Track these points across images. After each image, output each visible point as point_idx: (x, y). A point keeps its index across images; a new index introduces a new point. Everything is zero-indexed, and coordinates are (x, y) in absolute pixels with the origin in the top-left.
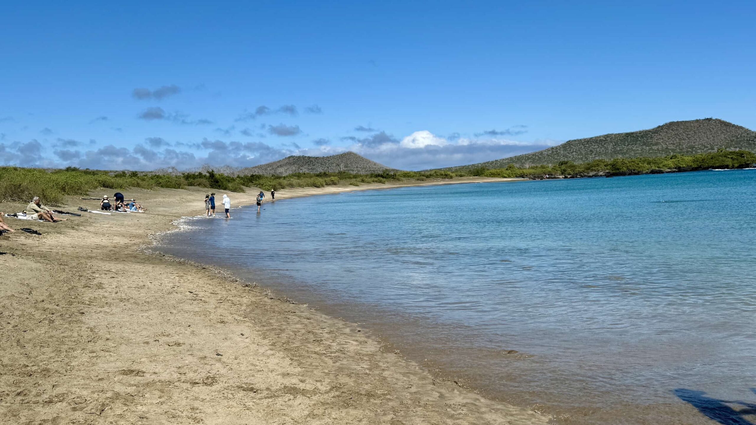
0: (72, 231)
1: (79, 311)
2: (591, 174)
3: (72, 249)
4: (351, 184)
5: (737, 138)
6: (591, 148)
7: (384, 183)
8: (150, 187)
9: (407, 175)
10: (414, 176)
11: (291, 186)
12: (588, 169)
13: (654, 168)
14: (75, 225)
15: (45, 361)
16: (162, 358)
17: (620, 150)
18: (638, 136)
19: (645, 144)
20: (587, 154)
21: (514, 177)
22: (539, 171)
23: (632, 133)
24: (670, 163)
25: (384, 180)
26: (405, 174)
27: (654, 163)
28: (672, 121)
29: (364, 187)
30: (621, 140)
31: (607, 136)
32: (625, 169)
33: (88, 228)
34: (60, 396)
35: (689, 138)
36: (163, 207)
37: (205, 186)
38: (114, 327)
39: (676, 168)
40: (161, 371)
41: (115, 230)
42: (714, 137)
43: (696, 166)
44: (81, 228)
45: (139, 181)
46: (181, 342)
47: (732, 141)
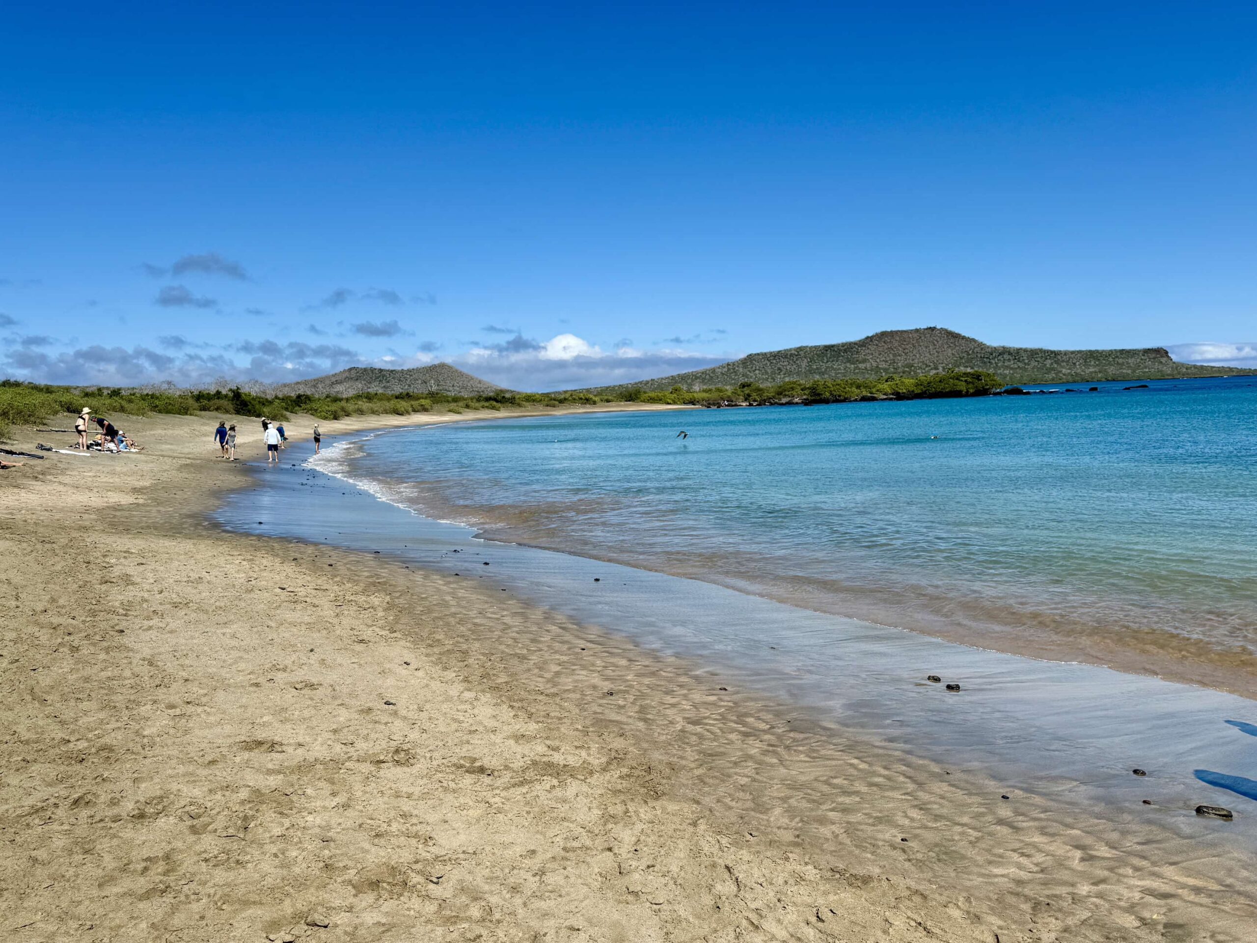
0: (34, 483)
1: (113, 627)
2: (784, 400)
3: (47, 514)
4: (450, 411)
5: (968, 354)
6: (779, 366)
7: (498, 410)
8: (140, 412)
9: (531, 399)
10: (541, 400)
11: (361, 412)
12: (780, 393)
13: (865, 393)
14: (38, 473)
15: (96, 729)
16: (297, 713)
17: (817, 369)
18: (840, 350)
19: (849, 361)
20: (773, 373)
21: (681, 404)
22: (714, 396)
23: (833, 346)
24: (886, 387)
25: (498, 405)
26: (530, 396)
27: (865, 387)
28: (884, 330)
29: (469, 416)
30: (818, 355)
31: (800, 349)
32: (828, 394)
33: (61, 478)
34: (155, 802)
35: (906, 354)
36: (166, 443)
37: (227, 412)
38: (186, 655)
39: (893, 394)
40: (308, 739)
41: (104, 480)
42: (938, 352)
43: (920, 391)
44: (49, 477)
45: (124, 403)
46: (314, 681)
47: (961, 358)
